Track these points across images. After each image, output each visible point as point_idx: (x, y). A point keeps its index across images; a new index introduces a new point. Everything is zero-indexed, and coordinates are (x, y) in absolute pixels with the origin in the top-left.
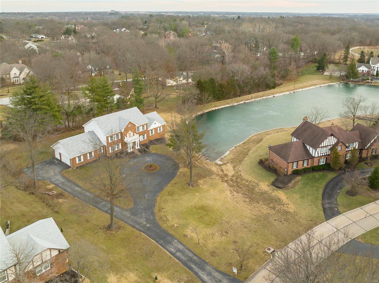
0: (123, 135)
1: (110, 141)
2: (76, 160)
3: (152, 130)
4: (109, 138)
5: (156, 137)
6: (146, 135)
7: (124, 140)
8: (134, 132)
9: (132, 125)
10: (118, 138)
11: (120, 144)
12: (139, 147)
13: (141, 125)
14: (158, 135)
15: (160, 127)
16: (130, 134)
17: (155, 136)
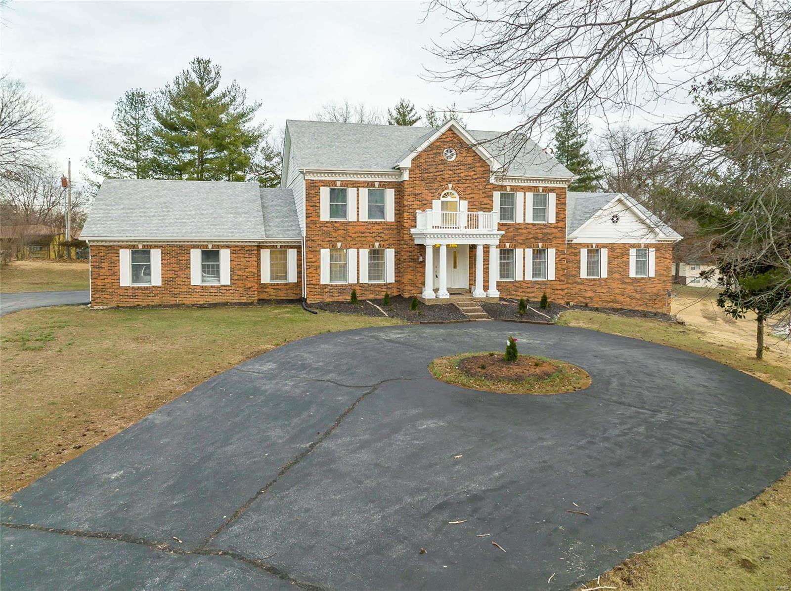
0: (408, 200)
1: (325, 215)
2: (115, 264)
3: (594, 251)
4: (325, 192)
5: (619, 297)
6: (552, 253)
7: (413, 231)
8: (480, 205)
9: (470, 160)
10: (377, 209)
11: (390, 255)
12: (494, 293)
13: (530, 189)
14: (629, 289)
15: (642, 251)
16: (454, 206)
17: (610, 290)
